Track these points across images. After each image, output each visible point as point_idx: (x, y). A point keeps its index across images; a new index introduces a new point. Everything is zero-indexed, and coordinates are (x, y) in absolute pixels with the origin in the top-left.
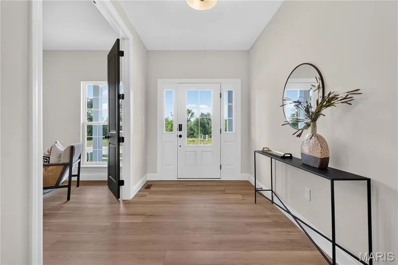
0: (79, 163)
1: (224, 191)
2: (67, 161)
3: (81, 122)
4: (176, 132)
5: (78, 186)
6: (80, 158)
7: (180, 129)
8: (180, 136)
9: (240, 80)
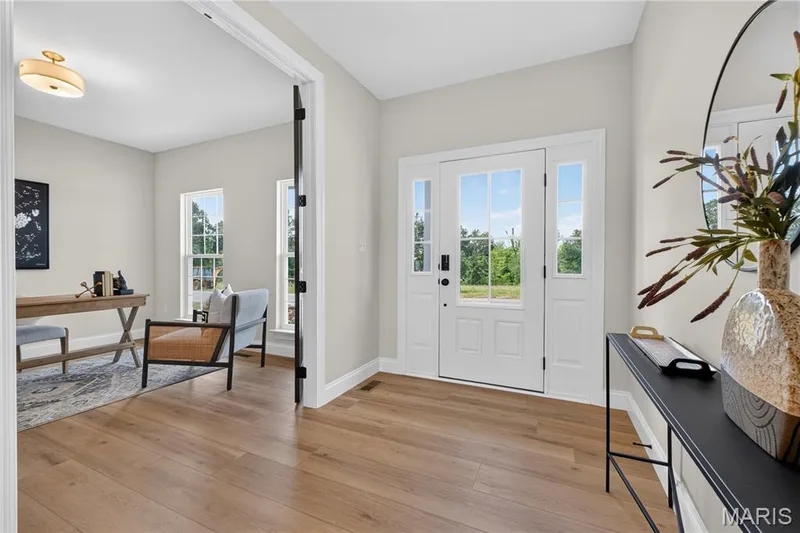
0: (265, 323)
1: (534, 429)
2: (227, 321)
3: (278, 253)
4: (434, 272)
5: (263, 365)
6: (265, 316)
7: (445, 264)
8: (445, 282)
9: (604, 130)
